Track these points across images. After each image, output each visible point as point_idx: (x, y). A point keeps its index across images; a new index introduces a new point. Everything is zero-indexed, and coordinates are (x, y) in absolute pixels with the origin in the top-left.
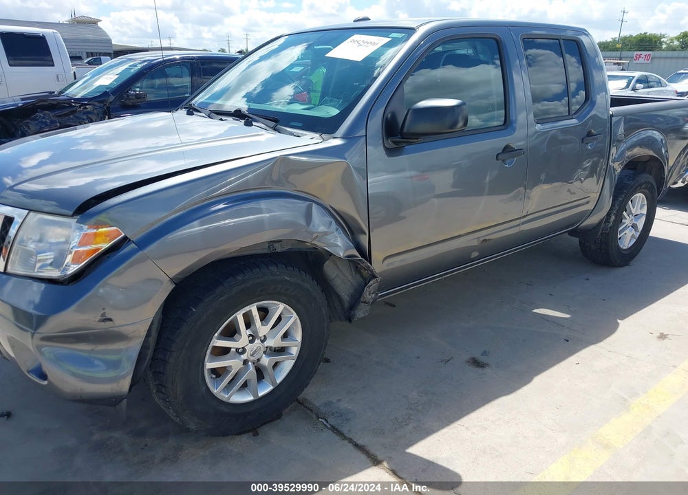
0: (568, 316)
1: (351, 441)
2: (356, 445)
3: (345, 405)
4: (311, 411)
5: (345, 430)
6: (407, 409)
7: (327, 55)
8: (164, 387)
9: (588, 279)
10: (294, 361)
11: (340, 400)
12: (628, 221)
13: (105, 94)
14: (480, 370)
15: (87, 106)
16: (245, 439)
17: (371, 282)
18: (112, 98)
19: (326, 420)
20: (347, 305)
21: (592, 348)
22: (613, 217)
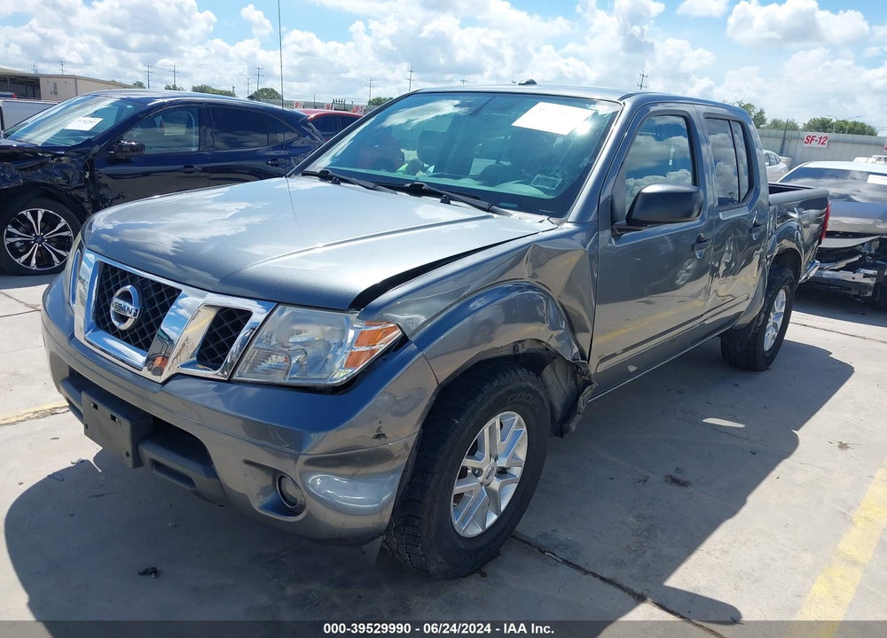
0: (741, 426)
1: (594, 575)
2: (603, 579)
3: (563, 535)
4: (529, 544)
5: (580, 562)
6: (633, 536)
7: (515, 124)
8: (417, 518)
9: (737, 385)
10: (516, 485)
11: (555, 531)
12: (771, 321)
13: (88, 143)
14: (684, 490)
15: (62, 158)
16: (474, 580)
17: (587, 390)
18: (96, 149)
19: (553, 554)
20: (558, 416)
21: (786, 461)
22: (763, 315)
